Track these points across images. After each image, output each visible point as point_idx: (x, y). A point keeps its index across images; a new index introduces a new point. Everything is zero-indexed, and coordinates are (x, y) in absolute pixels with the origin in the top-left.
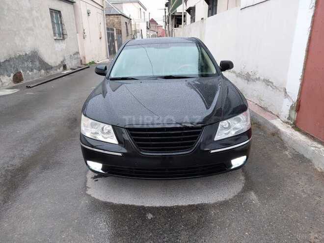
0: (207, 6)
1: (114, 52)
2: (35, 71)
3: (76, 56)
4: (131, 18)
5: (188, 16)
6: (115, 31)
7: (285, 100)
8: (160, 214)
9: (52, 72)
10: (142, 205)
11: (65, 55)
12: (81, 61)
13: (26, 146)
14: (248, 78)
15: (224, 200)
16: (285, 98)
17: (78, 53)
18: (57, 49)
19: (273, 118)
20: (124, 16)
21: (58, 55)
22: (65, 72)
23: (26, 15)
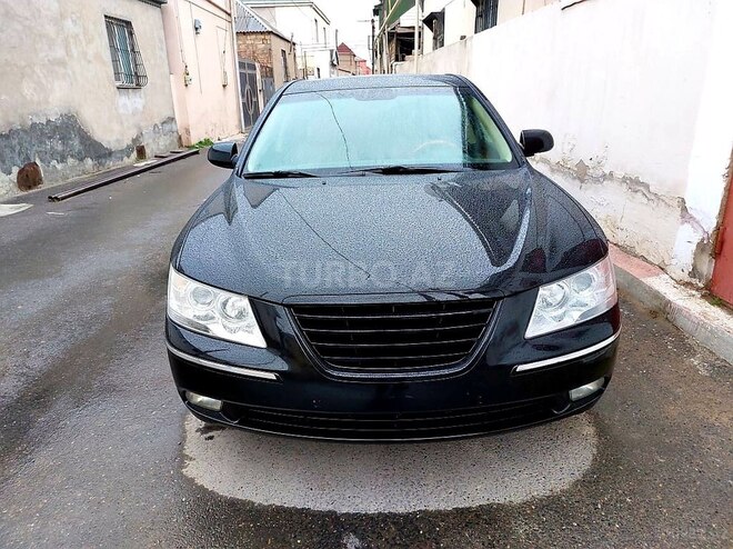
0: (473, 8)
1: (257, 114)
2: (70, 161)
3: (167, 127)
4: (294, 41)
5: (428, 34)
6: (258, 70)
7: (681, 227)
8: (380, 536)
9: (112, 164)
10: (331, 507)
11: (142, 124)
12: (180, 138)
13: (37, 344)
14: (581, 174)
15: (548, 493)
16: (682, 223)
17: (172, 120)
18: (121, 111)
19: (650, 274)
20: (278, 36)
21: (126, 124)
22: (143, 164)
23: (50, 30)
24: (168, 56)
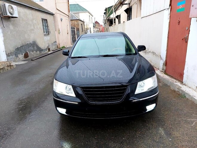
0: (126, 15)
1: (75, 40)
2: (34, 52)
3: (55, 44)
4: (84, 21)
5: (117, 20)
6: (75, 29)
7: (161, 61)
9: (43, 52)
11: (49, 43)
12: (58, 46)
17: (56, 42)
18: (45, 40)
19: (156, 70)
20: (80, 20)
21: (46, 43)
22: (50, 52)
23: (31, 22)
24: (55, 27)
